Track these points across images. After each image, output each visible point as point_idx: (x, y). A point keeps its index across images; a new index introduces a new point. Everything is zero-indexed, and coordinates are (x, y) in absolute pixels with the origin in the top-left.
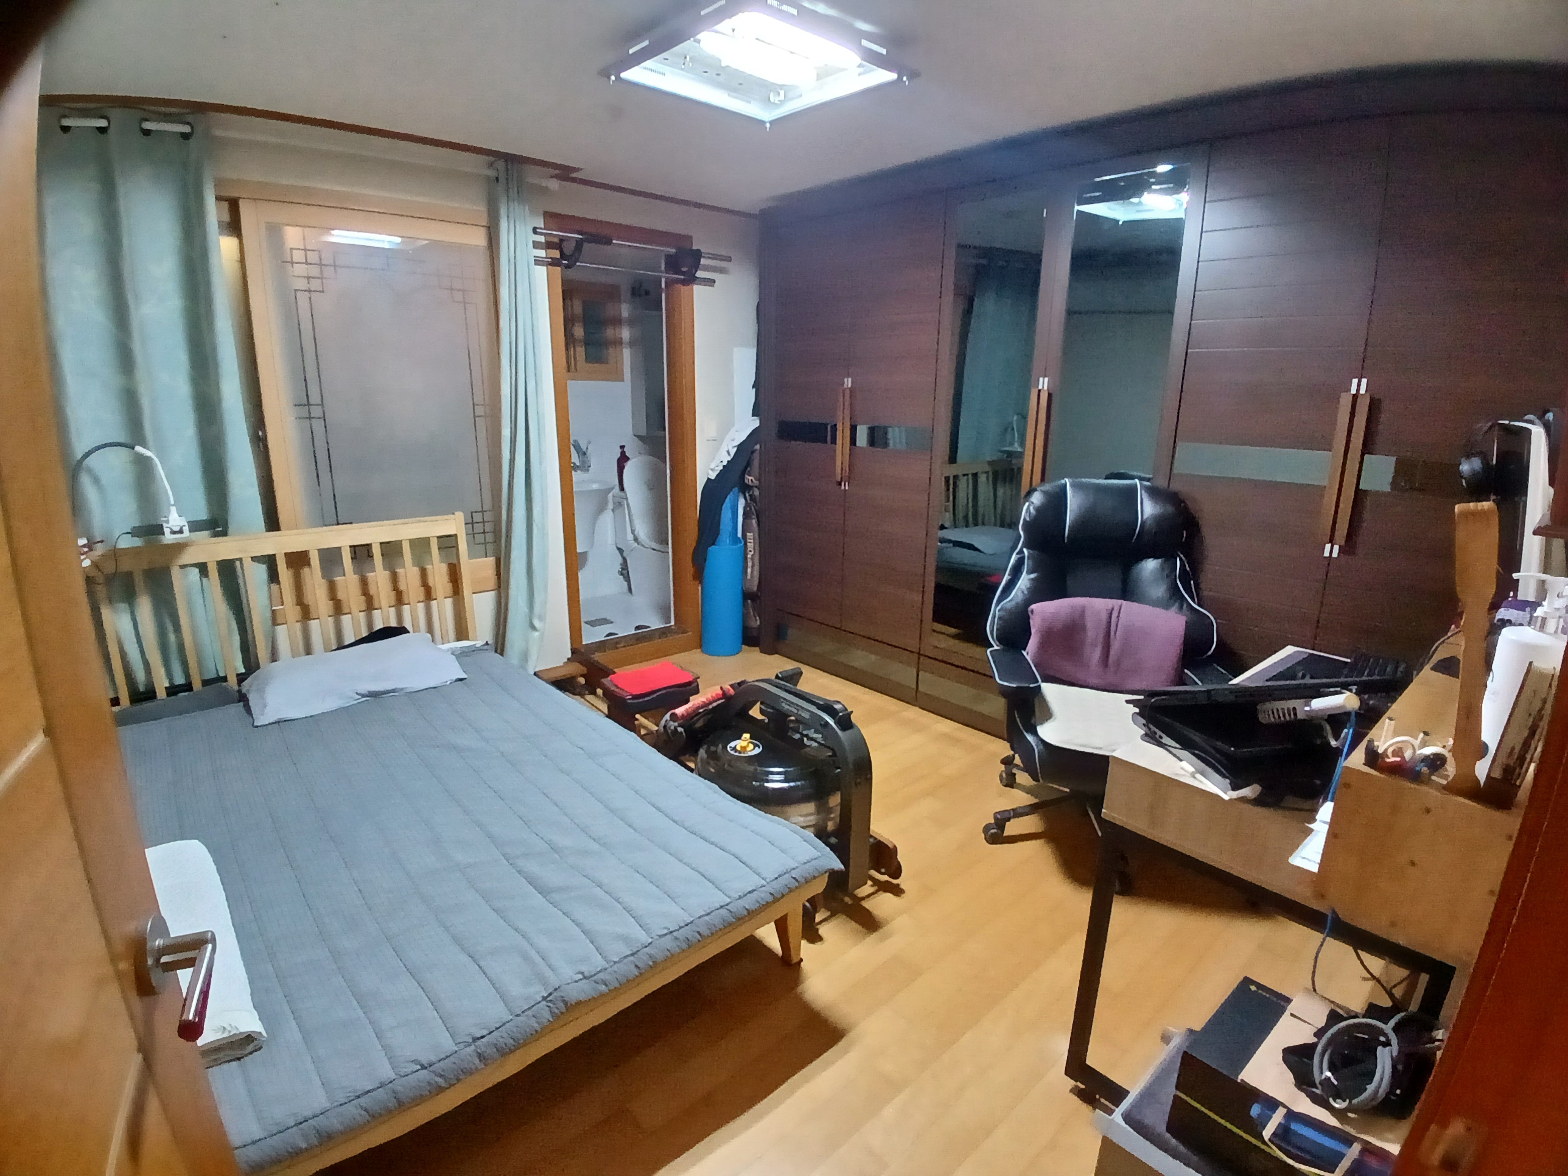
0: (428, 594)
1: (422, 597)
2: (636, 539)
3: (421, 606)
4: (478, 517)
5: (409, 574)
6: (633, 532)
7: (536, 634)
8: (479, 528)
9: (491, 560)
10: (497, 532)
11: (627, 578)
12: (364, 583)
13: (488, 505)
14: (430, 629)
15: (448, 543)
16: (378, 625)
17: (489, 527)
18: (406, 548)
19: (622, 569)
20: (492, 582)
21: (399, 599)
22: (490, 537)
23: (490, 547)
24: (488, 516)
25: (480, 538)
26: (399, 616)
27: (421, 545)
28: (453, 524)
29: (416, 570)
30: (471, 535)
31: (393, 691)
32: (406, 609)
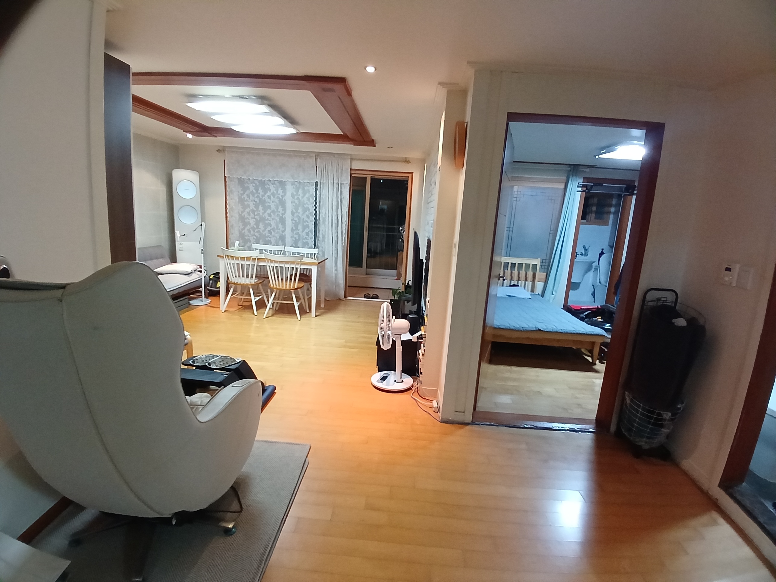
0: (526, 280)
1: (524, 280)
2: (600, 283)
3: (523, 282)
4: (544, 261)
5: (523, 273)
6: (599, 279)
7: (553, 296)
8: (544, 264)
9: (545, 274)
10: (549, 266)
11: (594, 297)
12: (512, 273)
13: (548, 258)
14: (525, 288)
15: (535, 266)
16: (512, 284)
17: (547, 264)
18: (524, 265)
19: (593, 293)
20: (544, 280)
21: (519, 280)
22: (546, 267)
23: (546, 270)
24: (547, 261)
25: (543, 267)
26: (518, 283)
27: (528, 265)
28: (537, 262)
29: (525, 273)
30: (541, 266)
31: (514, 296)
32: (520, 282)
